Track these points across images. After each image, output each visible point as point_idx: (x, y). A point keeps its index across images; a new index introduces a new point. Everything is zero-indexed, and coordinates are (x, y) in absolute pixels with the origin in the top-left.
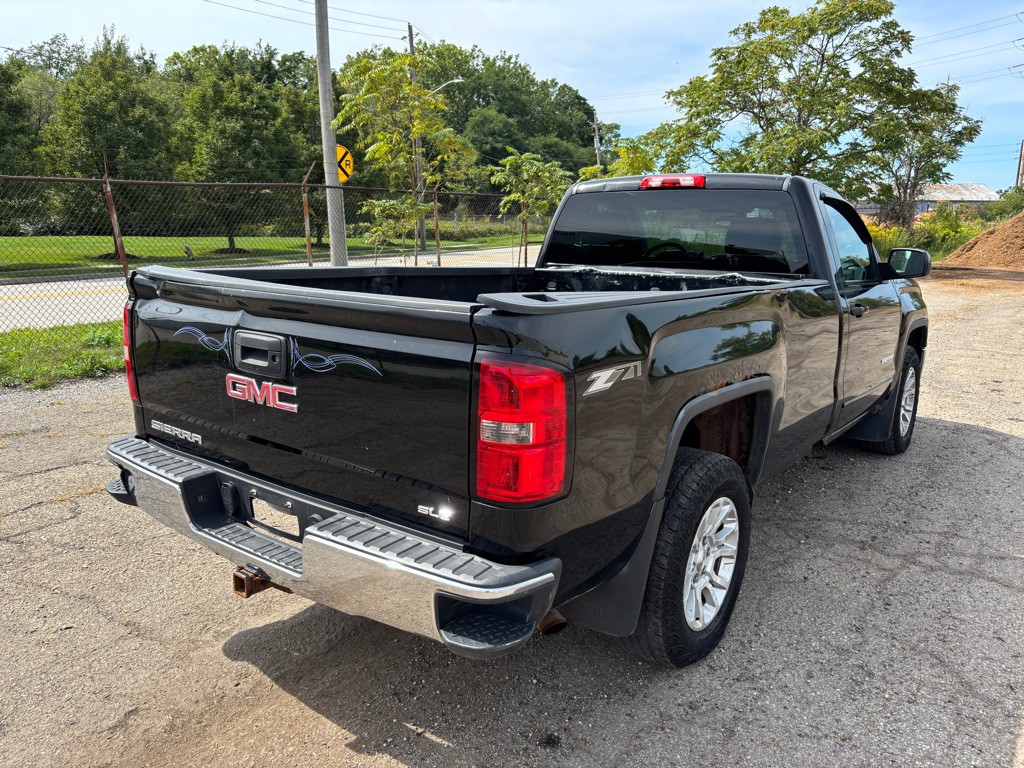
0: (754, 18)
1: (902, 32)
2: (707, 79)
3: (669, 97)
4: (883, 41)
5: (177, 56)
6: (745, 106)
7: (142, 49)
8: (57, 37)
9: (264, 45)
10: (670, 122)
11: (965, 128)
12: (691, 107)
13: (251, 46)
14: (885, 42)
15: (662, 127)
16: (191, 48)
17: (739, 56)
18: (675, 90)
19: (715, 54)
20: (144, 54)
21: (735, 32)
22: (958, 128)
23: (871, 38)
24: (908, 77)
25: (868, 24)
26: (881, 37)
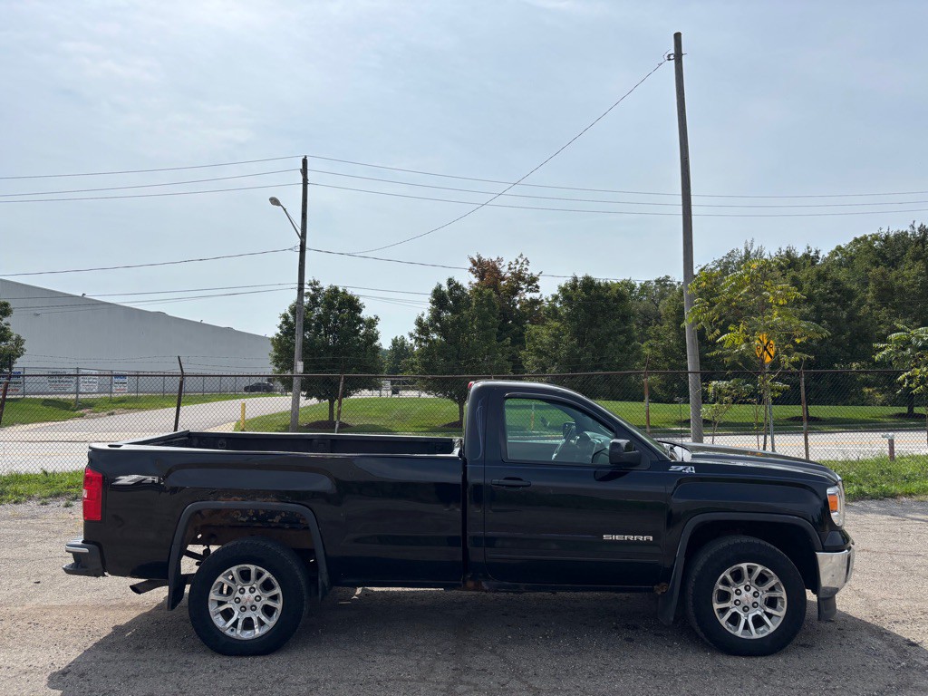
5: (839, 248)
7: (808, 248)
8: (733, 251)
9: (917, 226)
13: (905, 228)
16: (852, 240)
20: (810, 252)
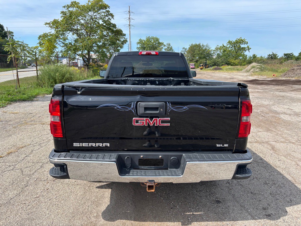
0: (69, 4)
1: (111, 14)
2: (59, 20)
3: (46, 25)
4: (106, 15)
6: (71, 30)
10: (47, 33)
11: (124, 40)
12: (56, 29)
14: (107, 16)
15: (44, 34)
17: (70, 15)
18: (48, 22)
19: (62, 13)
21: (64, 7)
22: (122, 40)
23: (103, 14)
24: (114, 26)
25: (103, 10)
26: (105, 14)
